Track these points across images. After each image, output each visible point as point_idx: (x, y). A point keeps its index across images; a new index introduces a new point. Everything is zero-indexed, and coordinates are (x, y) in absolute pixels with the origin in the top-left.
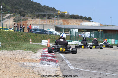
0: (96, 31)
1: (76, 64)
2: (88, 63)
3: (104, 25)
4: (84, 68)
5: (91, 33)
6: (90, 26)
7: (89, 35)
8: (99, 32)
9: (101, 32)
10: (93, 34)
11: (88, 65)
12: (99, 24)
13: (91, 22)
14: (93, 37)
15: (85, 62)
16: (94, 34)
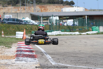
0: (80, 18)
1: (58, 59)
2: (73, 57)
3: (90, 10)
4: (68, 64)
5: (75, 21)
6: (73, 12)
7: (73, 23)
8: (83, 19)
9: (86, 18)
10: (76, 21)
11: (73, 59)
12: (84, 9)
13: (73, 7)
14: (77, 25)
15: (69, 55)
16: (78, 22)
